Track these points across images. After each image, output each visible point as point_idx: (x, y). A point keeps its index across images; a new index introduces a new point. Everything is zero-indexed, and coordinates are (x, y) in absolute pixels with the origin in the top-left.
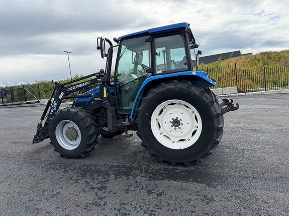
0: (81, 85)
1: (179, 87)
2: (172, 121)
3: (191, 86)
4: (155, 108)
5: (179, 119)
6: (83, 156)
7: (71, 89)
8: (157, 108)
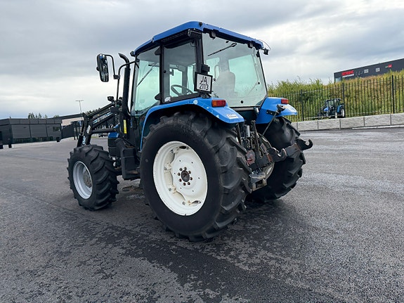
0: (104, 117)
1: (178, 122)
2: (180, 172)
3: (192, 121)
4: (157, 153)
5: (188, 170)
6: (97, 208)
7: (96, 121)
8: (159, 152)
